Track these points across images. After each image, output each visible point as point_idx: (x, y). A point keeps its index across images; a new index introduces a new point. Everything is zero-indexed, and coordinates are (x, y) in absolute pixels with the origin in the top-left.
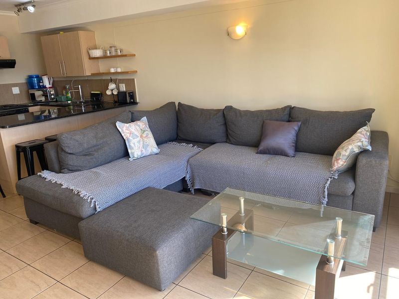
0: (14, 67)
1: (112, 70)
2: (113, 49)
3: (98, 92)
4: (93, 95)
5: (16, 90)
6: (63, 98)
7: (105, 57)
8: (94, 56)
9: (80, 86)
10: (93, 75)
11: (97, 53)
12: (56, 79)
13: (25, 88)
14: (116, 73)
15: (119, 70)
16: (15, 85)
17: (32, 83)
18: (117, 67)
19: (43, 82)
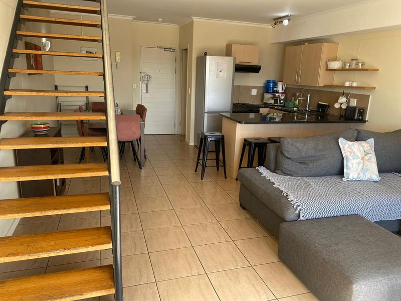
0: (258, 72)
1: (347, 84)
2: (354, 62)
3: (326, 104)
4: (320, 106)
5: (254, 92)
6: (291, 104)
7: (343, 69)
8: (331, 68)
9: (309, 95)
10: (325, 86)
11: (336, 65)
12: (289, 86)
13: (261, 91)
14: (351, 87)
15: (355, 84)
16: (254, 87)
17: (268, 87)
18: (353, 81)
19: (277, 88)
